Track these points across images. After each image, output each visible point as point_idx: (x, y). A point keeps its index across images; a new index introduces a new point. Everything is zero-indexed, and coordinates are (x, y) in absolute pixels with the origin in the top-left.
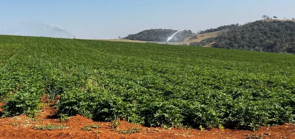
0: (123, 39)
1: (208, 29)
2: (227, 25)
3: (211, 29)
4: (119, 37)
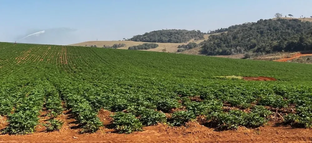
0: (127, 40)
1: (219, 29)
2: (238, 25)
3: (222, 28)
4: (124, 39)
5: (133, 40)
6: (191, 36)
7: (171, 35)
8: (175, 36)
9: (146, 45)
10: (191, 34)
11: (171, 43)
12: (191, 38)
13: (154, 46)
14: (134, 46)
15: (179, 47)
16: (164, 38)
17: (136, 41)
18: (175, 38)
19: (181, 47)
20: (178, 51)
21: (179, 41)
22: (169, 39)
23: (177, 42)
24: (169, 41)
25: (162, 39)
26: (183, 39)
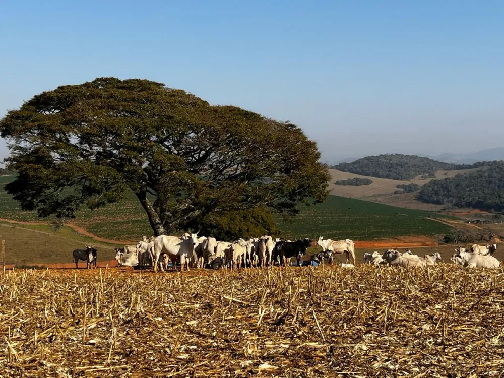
5: (338, 169)
6: (418, 171)
7: (392, 169)
8: (396, 169)
9: (357, 180)
10: (418, 169)
11: (389, 179)
12: (417, 173)
13: (367, 183)
14: (343, 181)
15: (398, 187)
16: (380, 172)
17: (343, 171)
18: (396, 173)
19: (401, 187)
20: (395, 193)
21: (400, 177)
22: (388, 173)
23: (398, 179)
24: (388, 177)
25: (378, 173)
26: (406, 175)
